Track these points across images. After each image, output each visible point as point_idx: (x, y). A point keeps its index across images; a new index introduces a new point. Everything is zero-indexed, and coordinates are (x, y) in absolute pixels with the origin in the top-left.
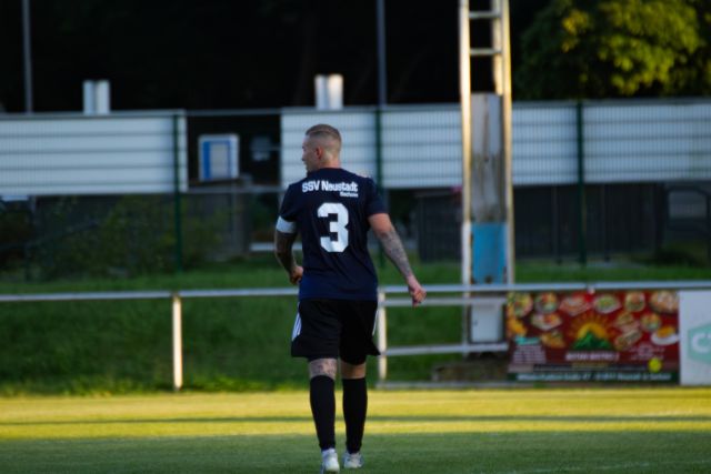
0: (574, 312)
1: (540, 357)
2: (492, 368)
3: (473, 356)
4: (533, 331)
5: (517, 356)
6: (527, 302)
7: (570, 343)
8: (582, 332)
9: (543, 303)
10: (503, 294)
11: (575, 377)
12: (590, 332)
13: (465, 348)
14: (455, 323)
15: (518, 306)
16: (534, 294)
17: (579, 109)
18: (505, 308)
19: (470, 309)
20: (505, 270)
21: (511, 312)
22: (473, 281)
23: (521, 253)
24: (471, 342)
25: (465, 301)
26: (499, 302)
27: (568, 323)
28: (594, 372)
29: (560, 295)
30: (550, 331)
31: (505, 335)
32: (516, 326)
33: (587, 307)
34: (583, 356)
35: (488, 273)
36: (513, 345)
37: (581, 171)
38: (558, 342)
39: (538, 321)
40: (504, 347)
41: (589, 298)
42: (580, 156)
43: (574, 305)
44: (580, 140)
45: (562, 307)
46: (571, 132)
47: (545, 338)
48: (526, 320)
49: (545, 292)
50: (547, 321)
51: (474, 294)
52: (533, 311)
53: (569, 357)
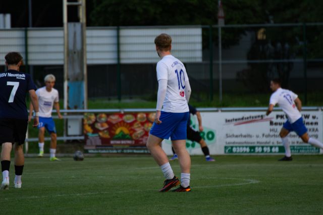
0: (114, 122)
1: (99, 142)
2: (77, 147)
3: (68, 141)
4: (96, 131)
5: (88, 142)
6: (93, 117)
7: (113, 137)
8: (118, 131)
9: (101, 118)
10: (82, 114)
11: (115, 151)
12: (121, 131)
13: (65, 138)
15: (89, 119)
16: (96, 114)
17: (118, 30)
18: (83, 120)
19: (67, 120)
20: (83, 103)
21: (86, 122)
22: (69, 108)
23: (90, 95)
24: (67, 136)
25: (65, 117)
26: (80, 117)
27: (111, 127)
28: (123, 149)
29: (108, 114)
30: (104, 130)
31: (83, 132)
32: (88, 129)
33: (120, 120)
34: (118, 142)
35: (76, 104)
36: (86, 137)
37: (119, 58)
38: (107, 136)
39: (98, 126)
40: (82, 138)
41: (121, 115)
42: (118, 52)
43: (114, 119)
44: (118, 44)
45: (109, 120)
46: (114, 41)
47: (101, 134)
48: (92, 126)
49: (102, 113)
50: (102, 126)
51: (69, 114)
52: (96, 121)
53: (112, 142)
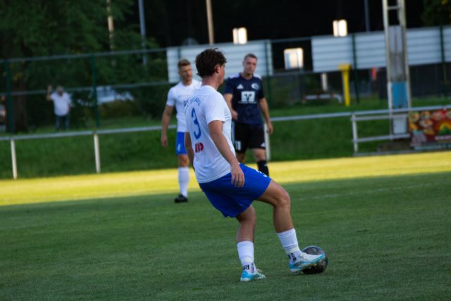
0: (437, 119)
1: (424, 139)
2: (403, 145)
3: (395, 140)
4: (420, 128)
5: (414, 139)
6: (417, 116)
7: (437, 133)
8: (442, 127)
9: (424, 115)
10: (406, 113)
11: (440, 147)
12: (445, 128)
13: (391, 137)
14: (386, 126)
15: (413, 117)
16: (420, 112)
17: (441, 30)
18: (407, 119)
19: (392, 120)
20: (407, 102)
21: (411, 120)
22: (394, 108)
23: (414, 94)
24: (393, 134)
25: (391, 117)
26: (404, 116)
27: (436, 123)
28: (447, 144)
29: (431, 112)
30: (427, 128)
31: (409, 130)
32: (413, 127)
33: (443, 116)
34: (442, 138)
35: (399, 104)
36: (412, 134)
37: (443, 57)
38: (431, 132)
39: (423, 123)
40: (407, 136)
41: (444, 112)
42: (443, 50)
43: (438, 116)
44: (442, 43)
45: (432, 117)
46: (438, 40)
47: (426, 131)
48: (417, 124)
49: (425, 111)
50: (426, 123)
51: (394, 113)
52: (420, 119)
53: (437, 138)
